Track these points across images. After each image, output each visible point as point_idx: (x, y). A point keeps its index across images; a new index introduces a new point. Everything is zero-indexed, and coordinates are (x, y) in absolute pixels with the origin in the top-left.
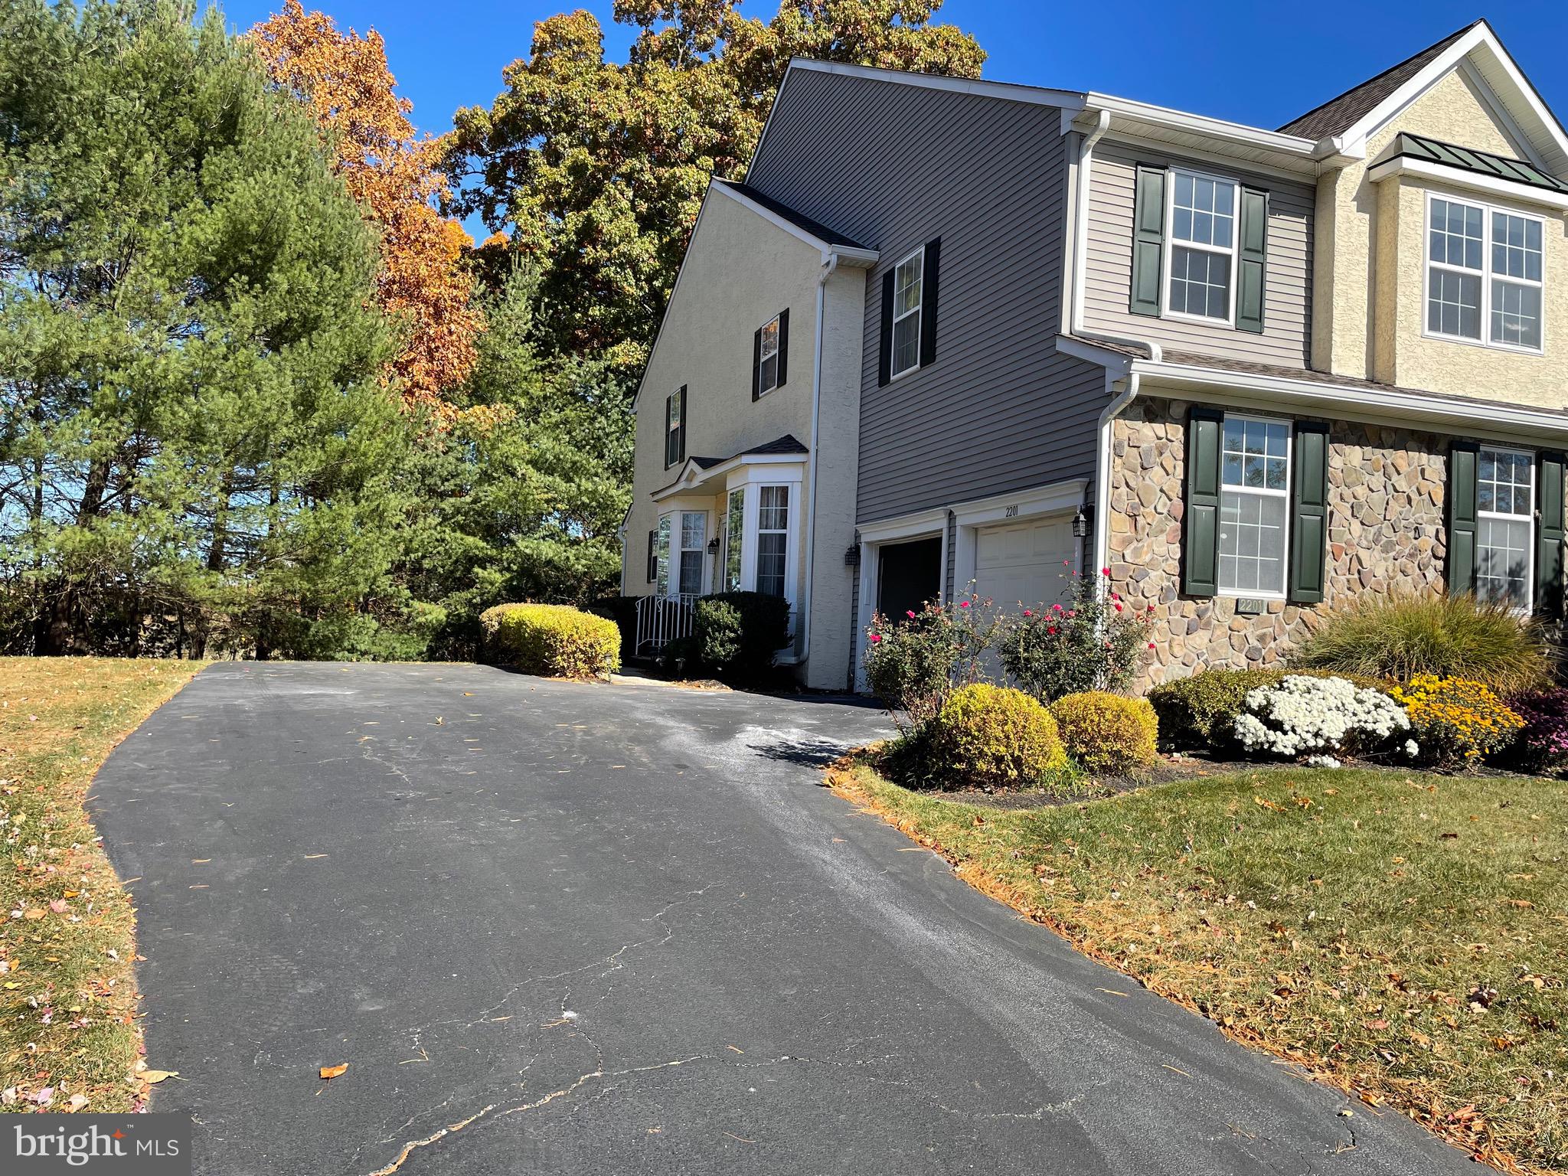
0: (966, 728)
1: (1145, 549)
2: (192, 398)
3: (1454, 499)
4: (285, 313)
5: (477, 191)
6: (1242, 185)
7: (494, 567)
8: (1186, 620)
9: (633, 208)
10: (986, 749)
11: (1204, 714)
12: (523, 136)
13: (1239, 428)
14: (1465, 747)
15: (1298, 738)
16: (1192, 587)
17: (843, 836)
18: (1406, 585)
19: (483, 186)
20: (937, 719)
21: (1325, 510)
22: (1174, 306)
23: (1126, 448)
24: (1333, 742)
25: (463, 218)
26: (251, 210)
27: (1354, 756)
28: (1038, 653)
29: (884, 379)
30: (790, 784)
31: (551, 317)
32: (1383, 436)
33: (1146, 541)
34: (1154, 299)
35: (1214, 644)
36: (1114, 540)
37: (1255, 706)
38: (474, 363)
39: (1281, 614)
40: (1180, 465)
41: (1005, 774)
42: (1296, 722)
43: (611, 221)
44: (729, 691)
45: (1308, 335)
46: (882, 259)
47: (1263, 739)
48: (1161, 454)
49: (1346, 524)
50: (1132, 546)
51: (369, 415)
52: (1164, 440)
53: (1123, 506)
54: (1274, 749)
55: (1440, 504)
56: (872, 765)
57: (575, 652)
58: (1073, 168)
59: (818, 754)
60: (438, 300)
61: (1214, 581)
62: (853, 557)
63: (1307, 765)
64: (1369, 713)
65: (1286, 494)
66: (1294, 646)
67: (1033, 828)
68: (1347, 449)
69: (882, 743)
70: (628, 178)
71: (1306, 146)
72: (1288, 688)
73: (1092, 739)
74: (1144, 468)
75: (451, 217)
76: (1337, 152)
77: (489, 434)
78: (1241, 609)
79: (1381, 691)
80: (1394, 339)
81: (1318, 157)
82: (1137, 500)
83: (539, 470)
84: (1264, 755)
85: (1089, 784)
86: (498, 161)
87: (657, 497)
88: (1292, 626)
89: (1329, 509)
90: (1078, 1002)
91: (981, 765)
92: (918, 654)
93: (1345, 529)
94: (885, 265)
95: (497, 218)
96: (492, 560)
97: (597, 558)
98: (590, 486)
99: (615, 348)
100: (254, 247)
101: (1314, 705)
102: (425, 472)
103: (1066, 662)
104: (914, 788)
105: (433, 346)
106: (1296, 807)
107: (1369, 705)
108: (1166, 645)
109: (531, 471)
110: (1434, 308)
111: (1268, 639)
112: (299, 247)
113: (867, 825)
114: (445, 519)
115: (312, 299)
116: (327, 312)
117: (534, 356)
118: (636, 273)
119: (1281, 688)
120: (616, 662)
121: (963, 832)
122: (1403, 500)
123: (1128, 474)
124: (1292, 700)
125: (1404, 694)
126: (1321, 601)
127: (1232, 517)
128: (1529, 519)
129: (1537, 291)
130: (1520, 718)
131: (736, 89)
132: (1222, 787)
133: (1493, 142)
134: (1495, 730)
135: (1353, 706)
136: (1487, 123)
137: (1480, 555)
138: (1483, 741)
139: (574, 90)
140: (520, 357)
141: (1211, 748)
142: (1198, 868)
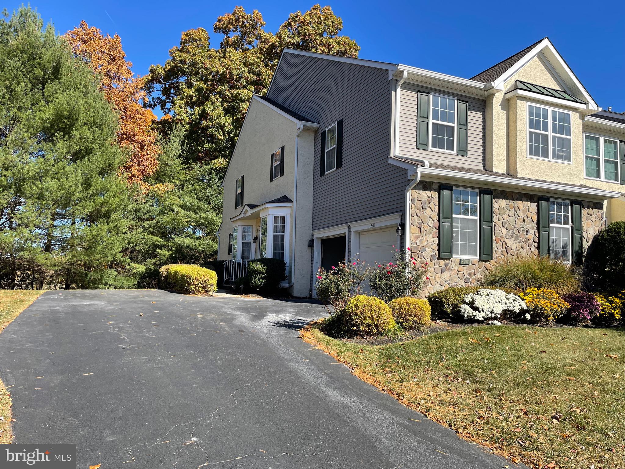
0: (356, 313)
1: (424, 240)
2: (39, 182)
3: (541, 219)
4: (78, 147)
5: (159, 98)
6: (458, 100)
7: (165, 249)
8: (441, 268)
9: (222, 105)
10: (364, 321)
11: (448, 305)
12: (177, 76)
13: (459, 193)
14: (548, 316)
15: (485, 313)
16: (443, 255)
17: (307, 358)
18: (524, 253)
19: (161, 96)
20: (344, 310)
21: (492, 224)
22: (434, 146)
23: (416, 201)
24: (497, 315)
25: (153, 109)
26: (65, 106)
27: (506, 320)
28: (384, 282)
29: (322, 174)
30: (286, 337)
31: (189, 148)
32: (513, 195)
33: (425, 237)
34: (425, 143)
35: (452, 277)
36: (412, 237)
37: (468, 301)
38: (157, 167)
39: (477, 265)
40: (437, 207)
41: (371, 331)
42: (484, 307)
43: (213, 110)
44: (261, 298)
45: (484, 157)
46: (321, 127)
47: (471, 314)
48: (430, 203)
49: (500, 229)
50: (419, 239)
51: (114, 188)
52: (431, 198)
53: (416, 223)
54: (476, 318)
55: (535, 221)
56: (319, 329)
57: (198, 284)
58: (393, 93)
59: (298, 325)
60: (142, 141)
61: (451, 252)
62: (311, 243)
63: (488, 324)
64: (511, 303)
65: (477, 218)
66: (482, 277)
67: (383, 353)
68: (500, 201)
69: (323, 319)
70: (220, 93)
71: (481, 85)
72: (480, 294)
73: (405, 316)
74: (423, 209)
75: (148, 108)
76: (493, 88)
77: (163, 195)
78: (462, 263)
79: (515, 295)
80: (516, 158)
81: (486, 89)
82: (421, 221)
83: (184, 209)
84: (472, 321)
85: (405, 334)
86: (167, 86)
87: (232, 220)
88: (481, 269)
89: (494, 224)
90: (401, 424)
91: (362, 328)
92: (336, 284)
93: (500, 231)
94: (322, 129)
95: (167, 109)
96: (164, 246)
97: (208, 244)
98: (205, 216)
99: (215, 161)
100: (66, 121)
101: (490, 301)
102: (137, 211)
103: (395, 285)
104: (336, 338)
105: (140, 160)
106: (484, 342)
107: (511, 300)
108: (433, 277)
109: (180, 210)
110: (531, 146)
111: (472, 275)
112: (85, 121)
113: (317, 354)
114: (145, 229)
115: (90, 141)
116: (96, 146)
117: (182, 164)
118: (223, 130)
119: (478, 294)
120: (215, 288)
121: (355, 355)
122: (521, 220)
123: (417, 211)
124: (482, 299)
125: (524, 295)
126: (492, 259)
127: (457, 227)
128: (569, 227)
129: (569, 140)
130: (568, 304)
131: (262, 59)
132: (456, 334)
133: (551, 84)
134: (559, 309)
135: (505, 301)
136: (549, 76)
137: (551, 241)
138: (554, 313)
139: (198, 59)
140: (176, 164)
141: (451, 318)
142: (447, 368)
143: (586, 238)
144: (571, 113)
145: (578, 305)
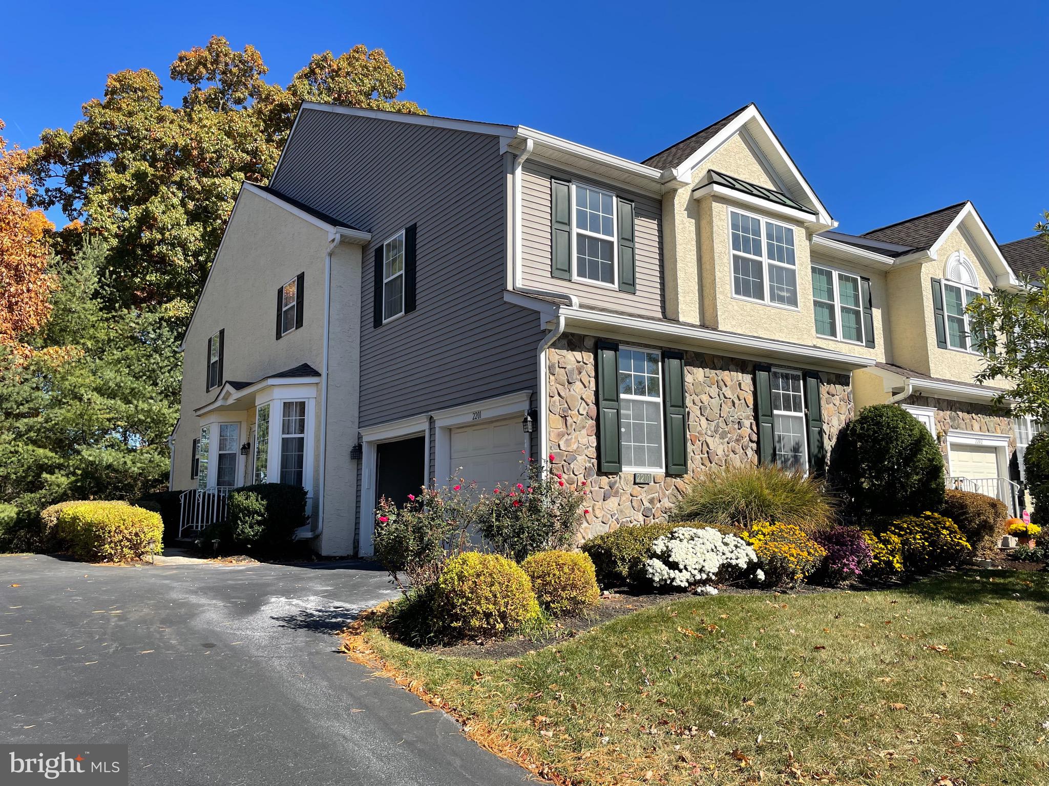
0: (461, 591)
1: (573, 440)
3: (759, 402)
6: (617, 197)
7: (62, 472)
8: (602, 490)
9: (183, 204)
10: (478, 608)
11: (623, 559)
13: (628, 356)
14: (794, 573)
15: (689, 573)
16: (606, 467)
17: (361, 705)
18: (736, 460)
20: (437, 585)
21: (685, 411)
22: (581, 274)
23: (557, 369)
24: (711, 575)
25: (46, 209)
27: (723, 584)
28: (507, 522)
29: (378, 323)
30: (310, 654)
31: (115, 280)
32: (716, 361)
33: (574, 435)
34: (567, 268)
35: (622, 507)
36: (552, 434)
37: (659, 552)
38: (49, 315)
39: (662, 483)
40: (593, 380)
41: (494, 627)
42: (687, 562)
43: (165, 213)
44: (256, 564)
45: (663, 296)
46: (374, 239)
47: (666, 576)
48: (580, 373)
49: (697, 420)
50: (565, 439)
52: (581, 363)
53: (557, 409)
54: (674, 584)
55: (751, 406)
56: (381, 627)
57: (122, 541)
58: (509, 176)
59: (334, 620)
60: (18, 265)
61: (619, 462)
62: (357, 453)
63: (696, 593)
64: (732, 552)
65: (660, 400)
66: (672, 505)
67: (522, 677)
68: (695, 370)
69: (387, 604)
70: (180, 185)
71: (655, 173)
72: (679, 537)
73: (555, 589)
74: (569, 383)
75: (36, 208)
76: (675, 178)
77: (60, 369)
78: (637, 481)
79: (735, 535)
80: (716, 299)
81: (663, 181)
82: (566, 405)
83: (102, 395)
84: (668, 588)
85: (555, 627)
86: (76, 169)
87: (199, 413)
88: (670, 491)
89: (687, 410)
91: (475, 622)
92: (418, 531)
93: (698, 424)
94: (376, 242)
95: (75, 210)
96: (59, 467)
98: (146, 407)
99: (168, 305)
101: (697, 549)
103: (528, 527)
104: (417, 646)
105: (13, 300)
106: (707, 632)
107: (732, 547)
108: (591, 509)
109: (96, 397)
110: (736, 279)
111: (656, 502)
113: (381, 689)
114: (19, 436)
117: (101, 310)
118: (185, 250)
119: (673, 538)
120: (159, 547)
121: (466, 688)
122: (730, 404)
123: (559, 387)
124: (683, 546)
125: (749, 536)
126: (687, 473)
127: (628, 417)
128: (802, 415)
129: (794, 272)
130: (822, 549)
131: (262, 128)
132: (649, 619)
133: (762, 180)
134: (811, 559)
135: (722, 548)
136: (757, 167)
137: (776, 439)
138: (804, 567)
139: (137, 122)
140: (89, 311)
141: (629, 585)
142: (659, 701)
143: (828, 433)
144: (794, 228)
145: (838, 549)
